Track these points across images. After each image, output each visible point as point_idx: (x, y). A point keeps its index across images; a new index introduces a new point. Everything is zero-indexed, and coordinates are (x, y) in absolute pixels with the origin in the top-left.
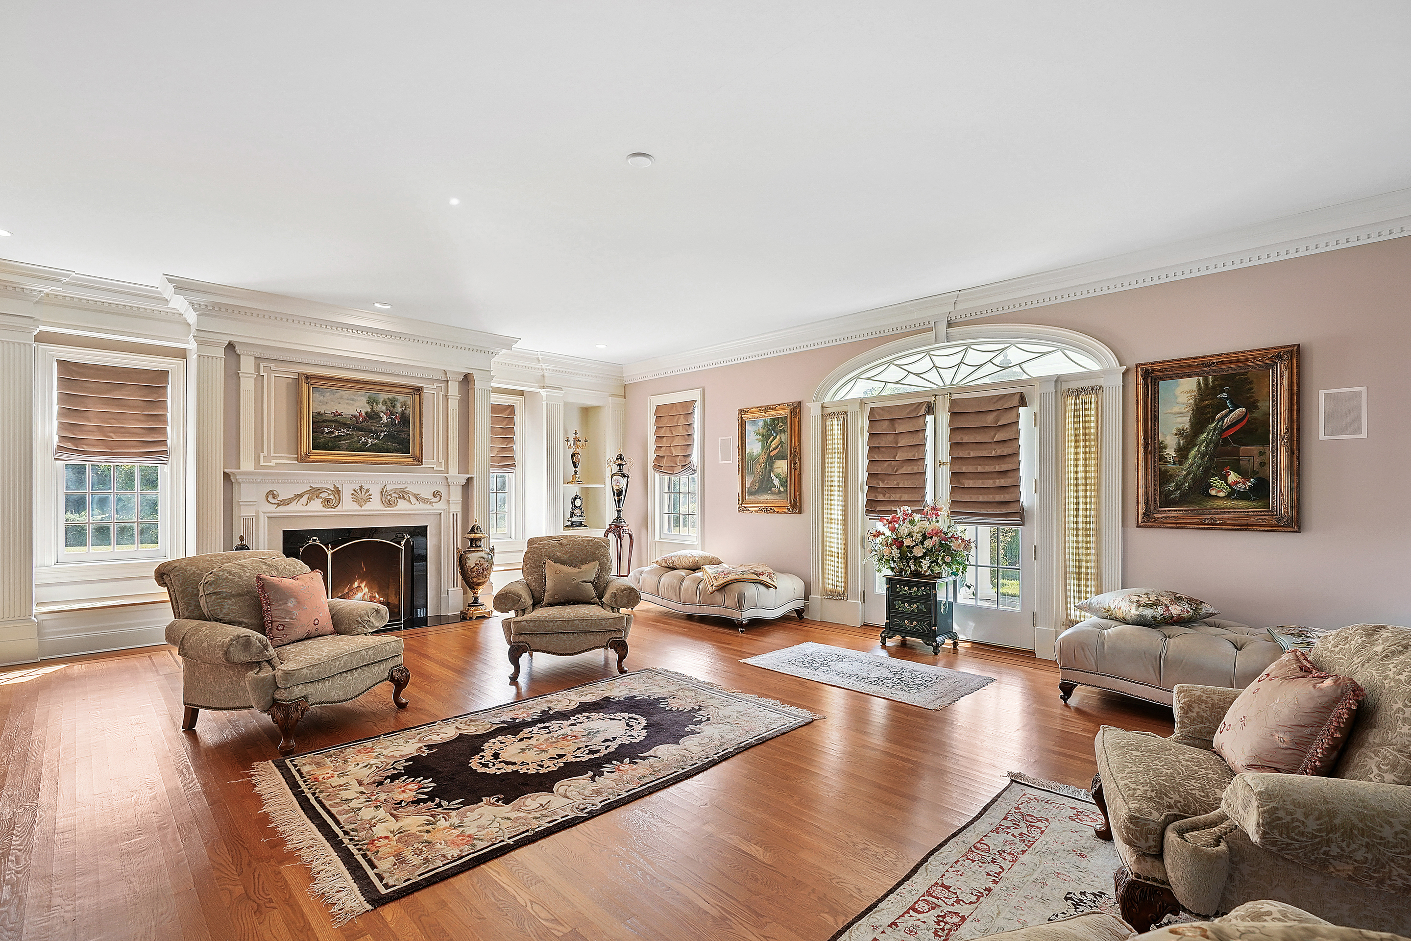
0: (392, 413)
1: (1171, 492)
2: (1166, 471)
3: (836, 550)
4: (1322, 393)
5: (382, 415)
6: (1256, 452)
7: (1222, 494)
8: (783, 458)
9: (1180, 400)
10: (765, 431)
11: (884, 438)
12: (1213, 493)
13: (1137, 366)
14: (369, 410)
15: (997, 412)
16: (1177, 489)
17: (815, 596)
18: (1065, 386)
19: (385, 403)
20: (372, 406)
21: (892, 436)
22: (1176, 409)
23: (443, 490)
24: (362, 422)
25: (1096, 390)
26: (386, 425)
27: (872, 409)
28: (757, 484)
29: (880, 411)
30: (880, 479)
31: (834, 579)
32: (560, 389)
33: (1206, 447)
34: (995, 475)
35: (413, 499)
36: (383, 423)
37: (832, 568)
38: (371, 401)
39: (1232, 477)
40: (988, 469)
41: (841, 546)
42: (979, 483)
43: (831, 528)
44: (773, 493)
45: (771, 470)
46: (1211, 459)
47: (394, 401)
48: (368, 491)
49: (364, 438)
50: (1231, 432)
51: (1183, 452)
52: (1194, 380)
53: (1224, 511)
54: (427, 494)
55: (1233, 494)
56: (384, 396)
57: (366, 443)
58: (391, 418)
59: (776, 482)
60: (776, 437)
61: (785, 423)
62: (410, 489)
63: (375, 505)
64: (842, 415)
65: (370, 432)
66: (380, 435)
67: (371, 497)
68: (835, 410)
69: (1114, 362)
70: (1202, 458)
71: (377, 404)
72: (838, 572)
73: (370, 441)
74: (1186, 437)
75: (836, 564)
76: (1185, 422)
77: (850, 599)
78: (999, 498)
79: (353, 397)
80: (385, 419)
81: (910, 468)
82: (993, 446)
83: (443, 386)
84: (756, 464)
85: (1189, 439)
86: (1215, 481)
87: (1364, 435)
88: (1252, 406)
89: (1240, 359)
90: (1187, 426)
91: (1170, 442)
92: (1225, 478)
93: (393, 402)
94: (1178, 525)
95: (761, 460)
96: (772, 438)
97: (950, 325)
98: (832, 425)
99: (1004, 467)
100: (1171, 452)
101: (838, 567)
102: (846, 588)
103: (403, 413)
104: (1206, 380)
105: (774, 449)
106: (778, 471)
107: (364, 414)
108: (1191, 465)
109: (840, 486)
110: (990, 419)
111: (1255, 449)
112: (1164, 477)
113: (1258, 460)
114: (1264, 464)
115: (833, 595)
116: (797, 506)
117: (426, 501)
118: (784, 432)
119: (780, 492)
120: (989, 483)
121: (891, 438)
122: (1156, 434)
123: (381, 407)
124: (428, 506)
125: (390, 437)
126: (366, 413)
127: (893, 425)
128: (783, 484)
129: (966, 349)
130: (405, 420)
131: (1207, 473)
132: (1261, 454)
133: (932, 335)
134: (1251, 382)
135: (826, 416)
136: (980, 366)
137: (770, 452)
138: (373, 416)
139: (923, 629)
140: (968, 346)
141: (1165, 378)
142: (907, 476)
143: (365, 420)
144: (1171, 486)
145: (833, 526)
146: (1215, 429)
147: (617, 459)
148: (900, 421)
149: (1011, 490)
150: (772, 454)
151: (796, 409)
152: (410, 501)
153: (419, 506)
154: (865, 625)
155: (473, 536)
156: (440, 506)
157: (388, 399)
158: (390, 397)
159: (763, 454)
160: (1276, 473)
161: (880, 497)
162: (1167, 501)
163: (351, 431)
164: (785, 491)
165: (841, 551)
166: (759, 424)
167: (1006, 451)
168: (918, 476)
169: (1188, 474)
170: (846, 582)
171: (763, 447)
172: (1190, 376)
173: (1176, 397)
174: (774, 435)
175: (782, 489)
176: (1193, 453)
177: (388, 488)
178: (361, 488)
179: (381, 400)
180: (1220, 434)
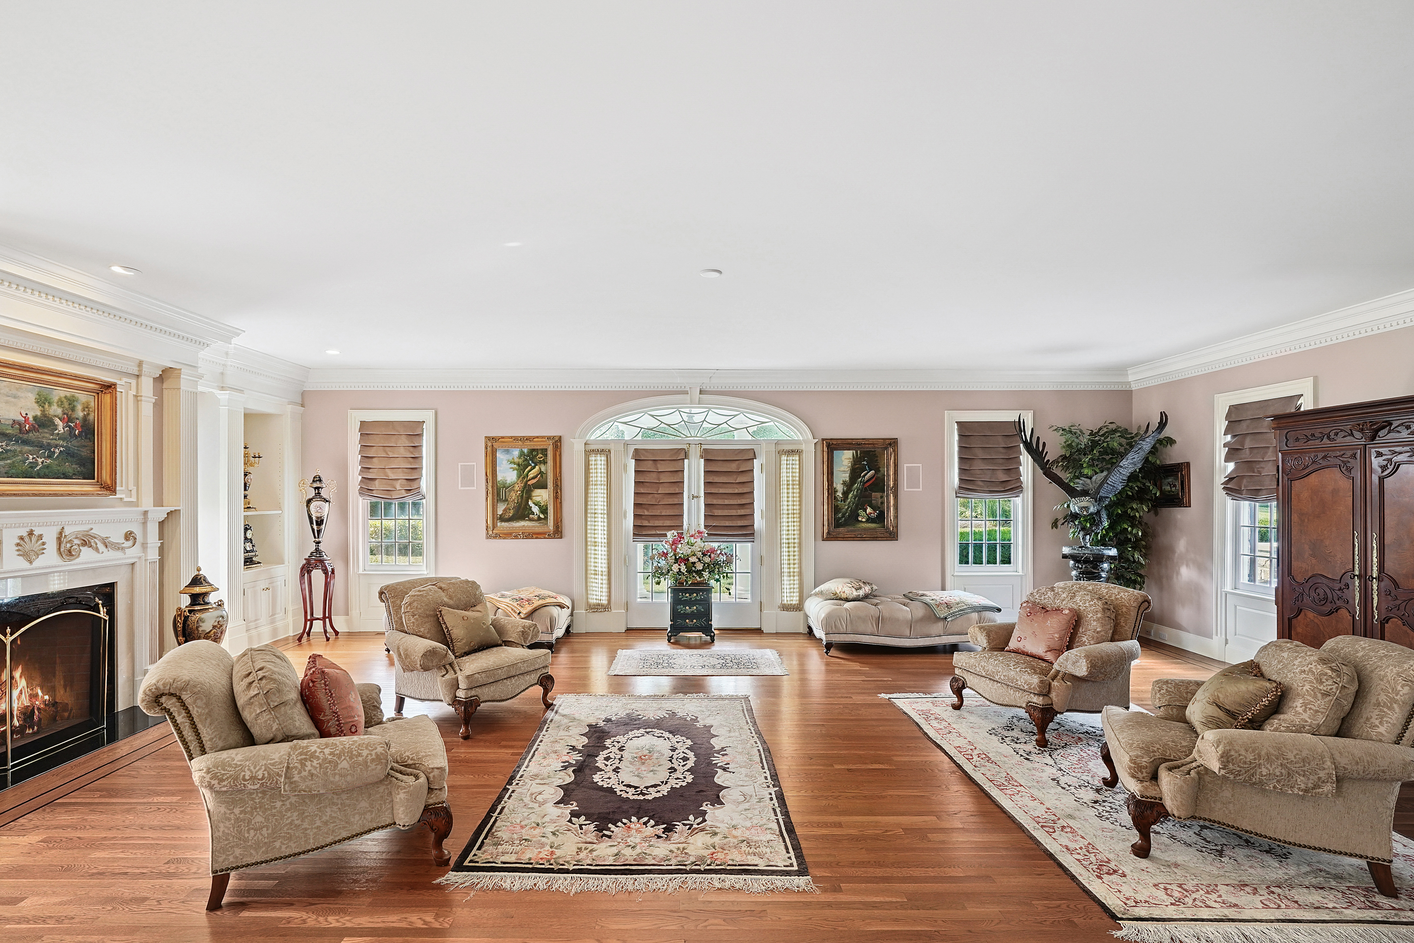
0: (70, 419)
1: (840, 519)
2: (838, 506)
3: (600, 569)
4: (905, 465)
5: (57, 421)
6: (879, 496)
7: (864, 520)
8: (544, 486)
9: (844, 463)
10: (521, 461)
11: (648, 475)
12: (860, 519)
13: (823, 440)
14: (39, 413)
15: (737, 462)
16: (842, 517)
17: (580, 611)
18: (781, 448)
19: (60, 403)
20: (43, 407)
21: (655, 473)
22: (842, 469)
23: (137, 531)
24: (28, 432)
25: (799, 452)
26: (62, 437)
27: (636, 450)
28: (512, 511)
29: (644, 452)
30: (644, 508)
31: (598, 594)
32: (241, 391)
33: (857, 492)
34: (737, 507)
35: (101, 546)
36: (58, 434)
37: (595, 585)
38: (43, 400)
39: (869, 510)
40: (732, 502)
41: (606, 565)
42: (726, 512)
43: (595, 550)
44: (531, 520)
45: (529, 497)
46: (859, 499)
47: (74, 401)
48: (40, 537)
49: (31, 457)
50: (868, 484)
51: (845, 494)
52: (851, 452)
53: (865, 529)
54: (117, 537)
55: (870, 520)
56: (60, 393)
57: (34, 465)
58: (70, 427)
59: (535, 509)
60: (534, 467)
61: (546, 455)
62: (96, 531)
63: (50, 557)
64: (606, 452)
65: (41, 447)
66: (54, 452)
67: (45, 547)
68: (600, 447)
69: (810, 436)
70: (855, 499)
71: (50, 404)
72: (602, 588)
73: (40, 460)
74: (847, 486)
75: (600, 581)
76: (846, 477)
77: (615, 609)
78: (740, 523)
79: (14, 392)
80: (60, 425)
81: (670, 500)
82: (736, 486)
83: (133, 382)
84: (510, 491)
85: (849, 486)
86: (861, 512)
87: (921, 489)
88: (877, 470)
89: (872, 442)
90: (848, 479)
91: (840, 488)
92: (865, 510)
93: (72, 401)
94: (844, 539)
95: (517, 488)
96: (529, 468)
97: (701, 392)
98: (595, 460)
99: (744, 501)
100: (840, 494)
101: (602, 584)
102: (609, 601)
103: (85, 418)
104: (857, 453)
105: (533, 478)
106: (538, 499)
107: (31, 419)
108: (850, 503)
109: (604, 514)
110: (733, 467)
111: (878, 495)
112: (836, 509)
113: (880, 501)
114: (882, 503)
115: (597, 608)
116: (558, 532)
117: (117, 547)
118: (545, 462)
119: (539, 519)
120: (733, 512)
121: (654, 475)
122: (832, 483)
123: (55, 410)
124: (118, 554)
125: (68, 454)
126: (35, 418)
127: (656, 464)
128: (544, 510)
129: (708, 411)
130: (88, 431)
131: (857, 508)
132: (882, 497)
133: (688, 397)
134: (877, 457)
135: (589, 452)
136: (719, 425)
137: (527, 481)
138: (44, 423)
139: (701, 624)
140: (710, 409)
141: (837, 449)
142: (668, 506)
143: (33, 429)
144: (840, 515)
145: (597, 548)
146: (861, 482)
147: (313, 481)
148: (662, 462)
149: (748, 517)
150: (529, 483)
151: (557, 443)
152: (97, 550)
153: (108, 556)
154: (629, 630)
155: (197, 590)
156: (133, 553)
157: (66, 397)
158: (68, 394)
159: (519, 482)
160: (888, 508)
161: (646, 523)
162: (838, 525)
163: (14, 445)
164: (546, 518)
165: (605, 570)
166: (514, 453)
167: (745, 490)
168: (677, 506)
169: (848, 508)
170: (609, 596)
171: (519, 477)
172: (849, 450)
173: (842, 461)
174: (533, 465)
175: (542, 516)
176: (850, 495)
177: (67, 531)
178: (31, 533)
179: (56, 399)
180: (863, 485)
